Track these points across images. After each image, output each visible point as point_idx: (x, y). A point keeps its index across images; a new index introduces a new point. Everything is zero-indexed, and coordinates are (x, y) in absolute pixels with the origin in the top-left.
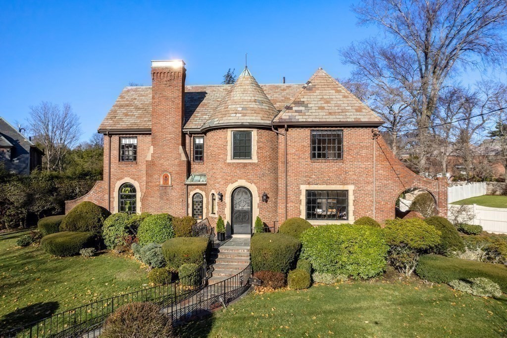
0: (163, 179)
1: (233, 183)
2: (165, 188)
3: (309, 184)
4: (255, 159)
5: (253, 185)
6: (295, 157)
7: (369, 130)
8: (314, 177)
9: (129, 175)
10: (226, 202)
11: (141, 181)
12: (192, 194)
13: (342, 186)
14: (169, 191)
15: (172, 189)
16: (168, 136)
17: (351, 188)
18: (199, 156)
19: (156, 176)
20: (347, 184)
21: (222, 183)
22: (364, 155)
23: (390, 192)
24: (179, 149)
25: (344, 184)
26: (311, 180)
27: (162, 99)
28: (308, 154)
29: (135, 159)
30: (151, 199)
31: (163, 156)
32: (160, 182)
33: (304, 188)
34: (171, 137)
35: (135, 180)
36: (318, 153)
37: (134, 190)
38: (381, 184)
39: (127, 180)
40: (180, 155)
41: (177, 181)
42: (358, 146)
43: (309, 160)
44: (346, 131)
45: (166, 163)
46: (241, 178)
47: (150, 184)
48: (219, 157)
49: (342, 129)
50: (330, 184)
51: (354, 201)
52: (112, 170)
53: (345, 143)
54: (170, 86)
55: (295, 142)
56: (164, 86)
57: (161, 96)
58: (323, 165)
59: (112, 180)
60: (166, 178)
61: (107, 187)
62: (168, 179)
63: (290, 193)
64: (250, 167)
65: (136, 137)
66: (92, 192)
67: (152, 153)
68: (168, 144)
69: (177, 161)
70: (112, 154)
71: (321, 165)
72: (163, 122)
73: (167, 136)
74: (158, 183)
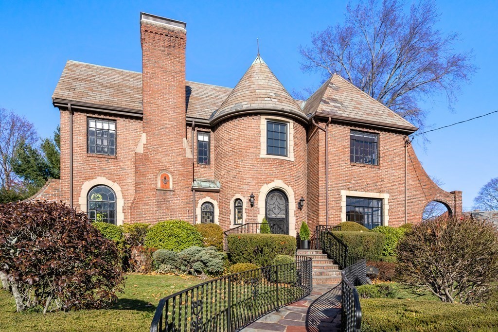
0: (162, 181)
1: (268, 183)
2: (164, 194)
3: (349, 189)
4: (291, 157)
5: (290, 187)
6: (336, 158)
7: (401, 137)
8: (353, 182)
9: (104, 174)
10: (259, 207)
11: (123, 184)
12: (201, 202)
13: (379, 194)
14: (169, 197)
15: (174, 195)
16: (167, 122)
17: (386, 196)
18: (203, 157)
19: (151, 176)
20: (383, 192)
21: (253, 183)
22: (397, 162)
23: (418, 203)
24: (182, 142)
25: (380, 192)
26: (351, 185)
27: (158, 70)
28: (347, 156)
29: (113, 151)
30: (144, 207)
31: (160, 149)
32: (156, 184)
33: (344, 193)
34: (171, 125)
35: (114, 182)
36: (355, 156)
37: (113, 196)
38: (410, 194)
39: (101, 180)
40: (184, 150)
41: (181, 184)
42: (393, 153)
43: (349, 162)
44: (383, 135)
45: (165, 160)
46: (277, 178)
47: (142, 186)
48: (248, 151)
49: (379, 132)
50: (368, 191)
51: (389, 210)
52: (75, 164)
53: (381, 148)
54: (169, 54)
55: (335, 140)
56: (161, 52)
57: (156, 65)
58: (362, 170)
59: (75, 179)
60: (165, 179)
61: (67, 189)
62: (169, 181)
63: (331, 199)
64: (287, 166)
65: (116, 120)
66: (40, 195)
67: (145, 143)
68: (168, 134)
69: (180, 158)
70: (74, 141)
71: (361, 170)
72: (159, 102)
73: (165, 122)
74: (153, 186)
